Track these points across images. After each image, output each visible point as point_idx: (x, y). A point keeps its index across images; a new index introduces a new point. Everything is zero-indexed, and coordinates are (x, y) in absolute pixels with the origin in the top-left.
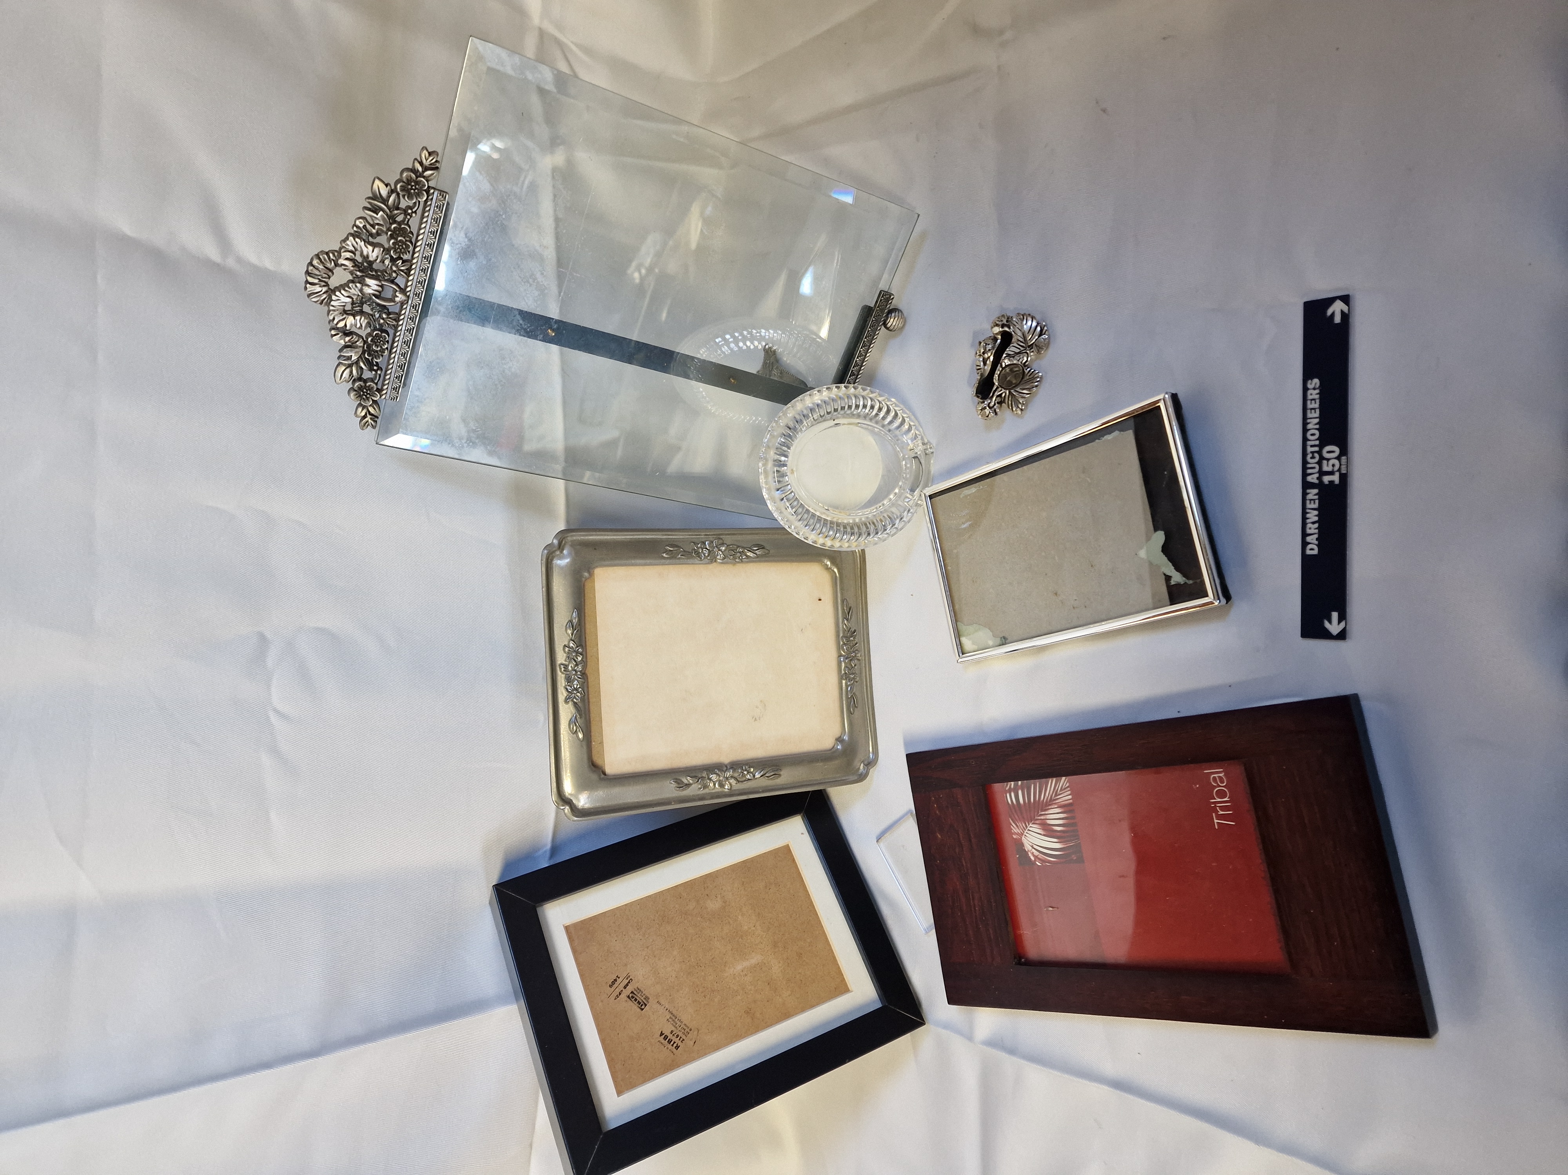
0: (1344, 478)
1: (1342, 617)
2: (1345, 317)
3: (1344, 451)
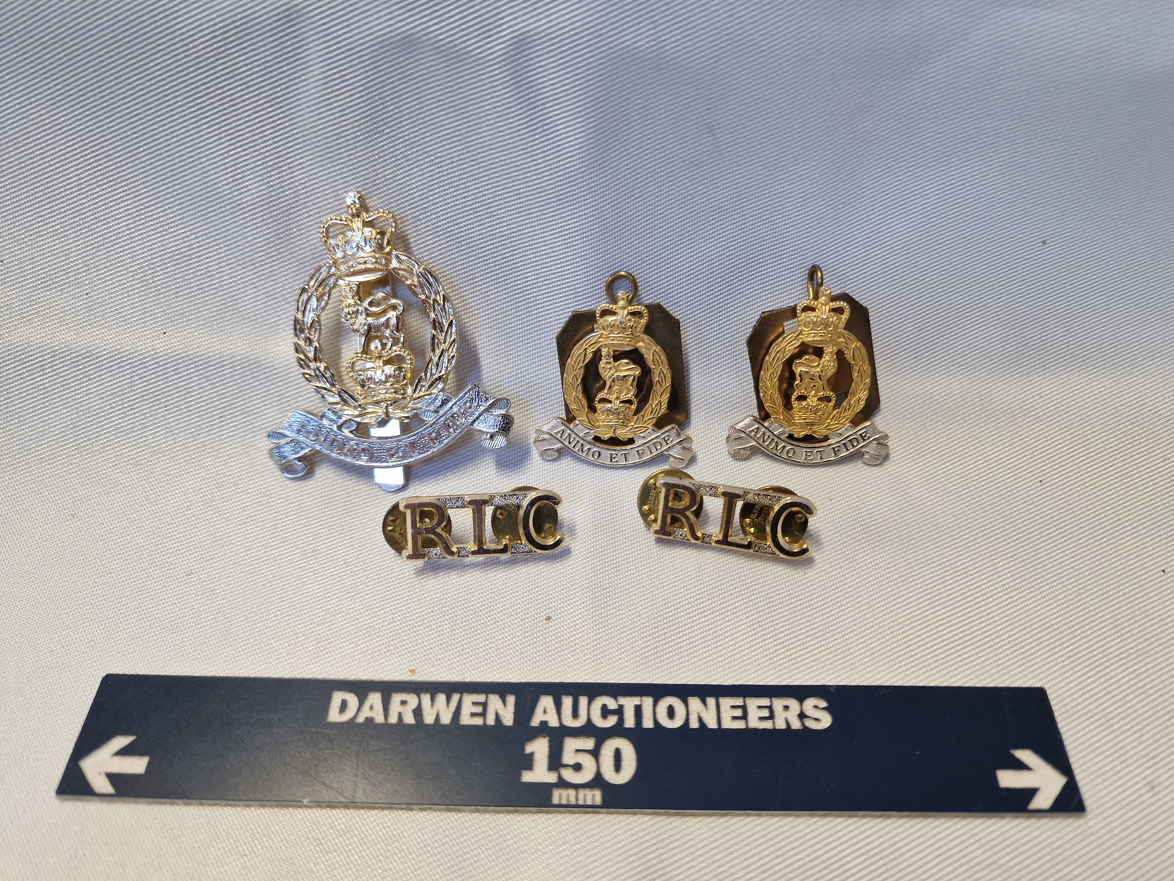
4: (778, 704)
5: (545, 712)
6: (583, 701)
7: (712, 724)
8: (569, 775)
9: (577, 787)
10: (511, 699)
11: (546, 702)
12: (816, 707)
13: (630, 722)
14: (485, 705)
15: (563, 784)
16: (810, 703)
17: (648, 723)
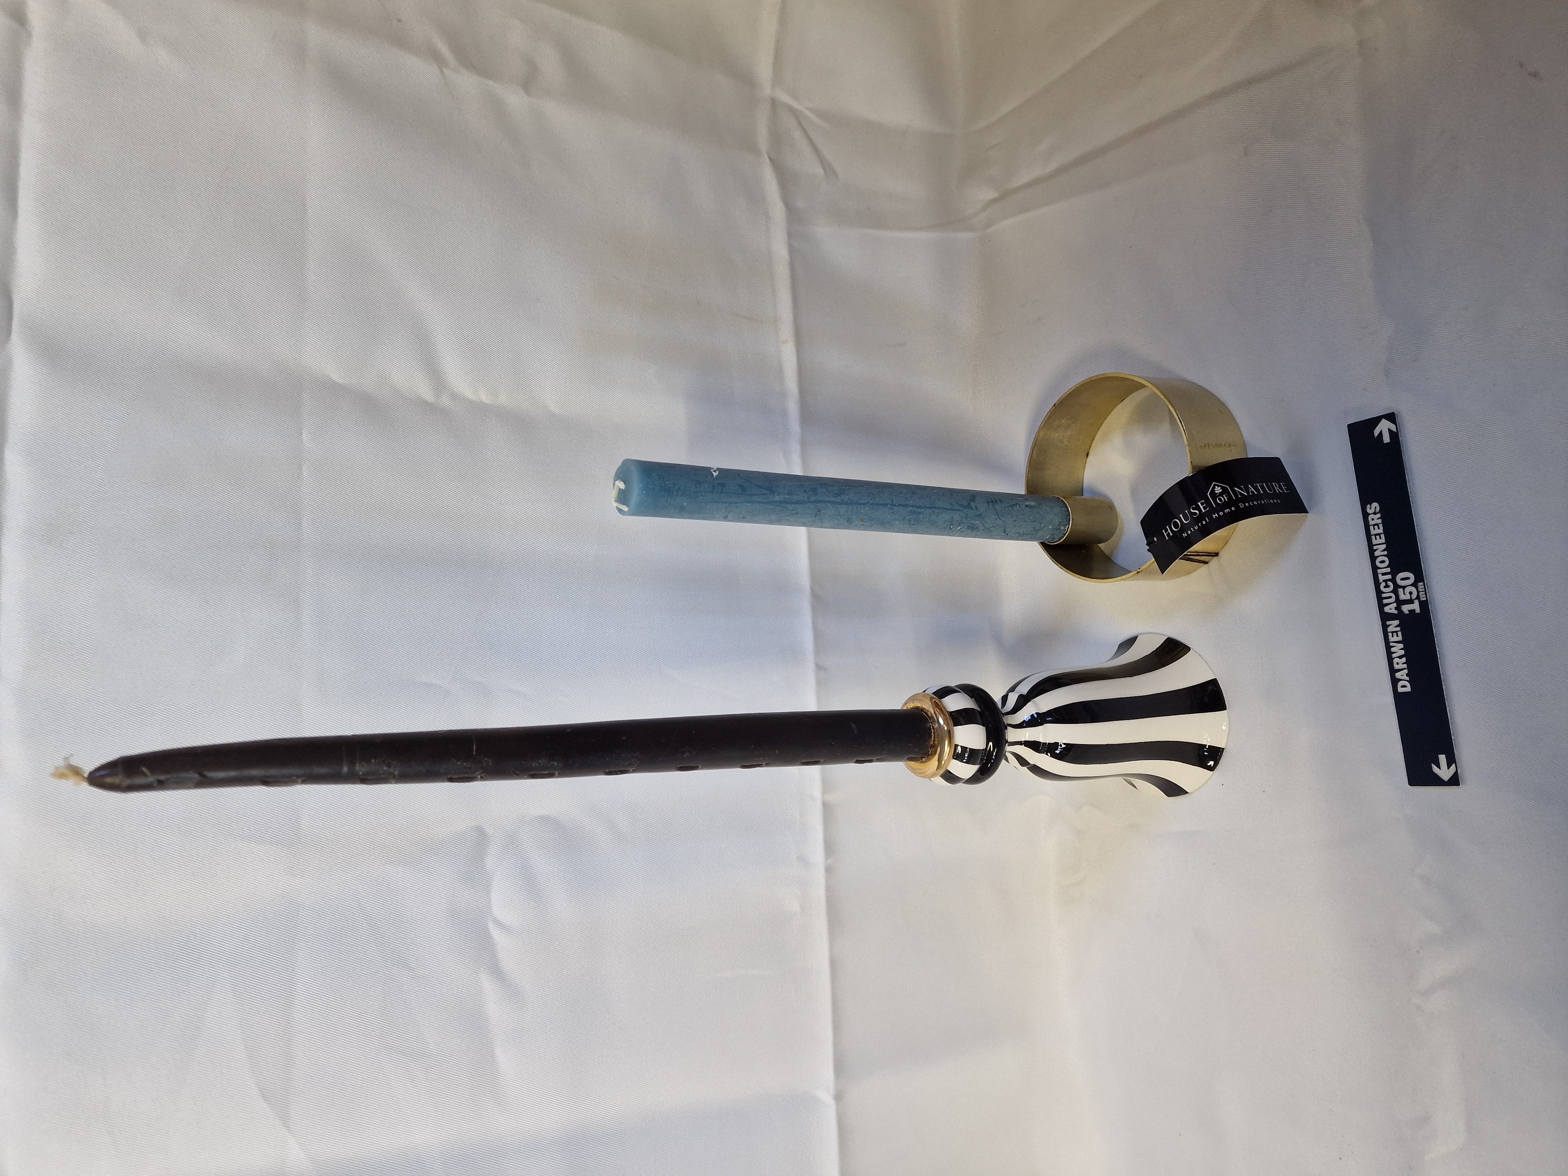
0: (1424, 605)
1: (1451, 761)
2: (1394, 435)
3: (1419, 577)
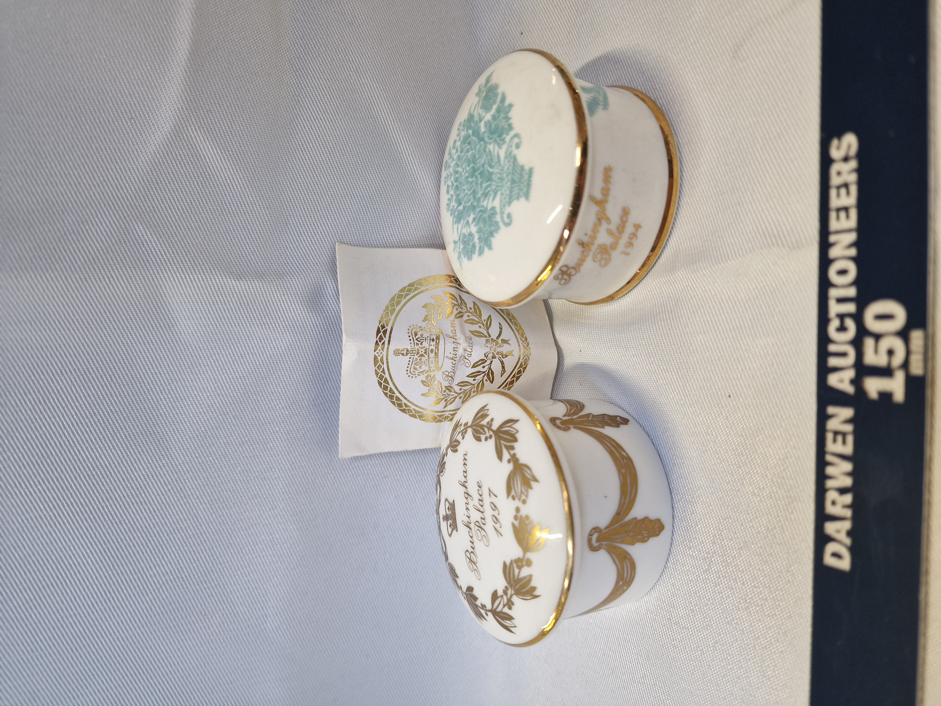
4: (835, 180)
5: (841, 381)
6: (832, 348)
7: (852, 237)
8: (898, 359)
9: (908, 353)
10: (831, 410)
11: (833, 380)
12: (838, 148)
13: (851, 308)
14: (836, 433)
15: (905, 365)
16: (835, 153)
17: (852, 292)
